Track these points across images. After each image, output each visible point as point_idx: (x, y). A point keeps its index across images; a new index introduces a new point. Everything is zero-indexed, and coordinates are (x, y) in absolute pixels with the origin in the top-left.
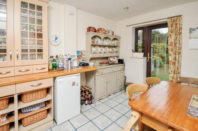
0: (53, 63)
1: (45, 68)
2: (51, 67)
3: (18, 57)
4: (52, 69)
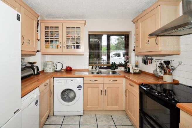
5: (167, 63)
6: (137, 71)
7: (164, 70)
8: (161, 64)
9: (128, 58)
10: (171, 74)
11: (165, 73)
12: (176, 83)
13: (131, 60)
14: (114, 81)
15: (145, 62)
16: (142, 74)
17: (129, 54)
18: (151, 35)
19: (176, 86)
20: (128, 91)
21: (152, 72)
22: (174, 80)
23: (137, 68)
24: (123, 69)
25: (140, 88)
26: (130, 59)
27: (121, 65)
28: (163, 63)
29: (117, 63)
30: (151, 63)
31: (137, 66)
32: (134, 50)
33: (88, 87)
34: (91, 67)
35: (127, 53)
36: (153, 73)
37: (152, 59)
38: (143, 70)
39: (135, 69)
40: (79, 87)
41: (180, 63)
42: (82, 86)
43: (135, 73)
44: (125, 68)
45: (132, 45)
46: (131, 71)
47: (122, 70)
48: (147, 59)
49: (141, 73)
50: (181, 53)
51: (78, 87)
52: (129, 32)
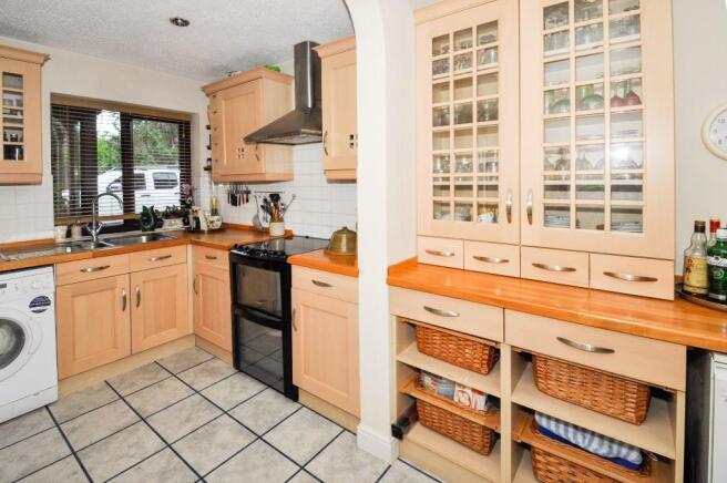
0: (712, 260)
1: (655, 280)
2: (697, 281)
3: (530, 214)
4: (703, 292)
5: (275, 197)
6: (217, 225)
7: (271, 214)
8: (265, 200)
9: (190, 191)
10: (281, 220)
11: (273, 220)
12: (289, 236)
13: (199, 197)
14: (161, 258)
15: (234, 201)
16: (228, 231)
17: (194, 179)
18: (248, 140)
19: (288, 242)
20: (201, 278)
21: (250, 223)
22: (286, 231)
23: (216, 218)
24: (177, 224)
25: (231, 255)
26: (195, 194)
27: (171, 214)
28: (269, 199)
29: (161, 208)
30: (247, 201)
31: (215, 212)
32: (208, 169)
33: (74, 296)
34: (65, 228)
35: (187, 177)
36: (252, 224)
37: (248, 192)
38: (230, 221)
39: (211, 219)
40: (40, 303)
41: (294, 197)
42: (51, 298)
43: (212, 232)
44: (186, 223)
45: (201, 155)
46: (204, 226)
47: (175, 227)
48: (237, 192)
49: (225, 228)
50: (295, 177)
51: (33, 304)
52: (189, 115)
